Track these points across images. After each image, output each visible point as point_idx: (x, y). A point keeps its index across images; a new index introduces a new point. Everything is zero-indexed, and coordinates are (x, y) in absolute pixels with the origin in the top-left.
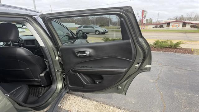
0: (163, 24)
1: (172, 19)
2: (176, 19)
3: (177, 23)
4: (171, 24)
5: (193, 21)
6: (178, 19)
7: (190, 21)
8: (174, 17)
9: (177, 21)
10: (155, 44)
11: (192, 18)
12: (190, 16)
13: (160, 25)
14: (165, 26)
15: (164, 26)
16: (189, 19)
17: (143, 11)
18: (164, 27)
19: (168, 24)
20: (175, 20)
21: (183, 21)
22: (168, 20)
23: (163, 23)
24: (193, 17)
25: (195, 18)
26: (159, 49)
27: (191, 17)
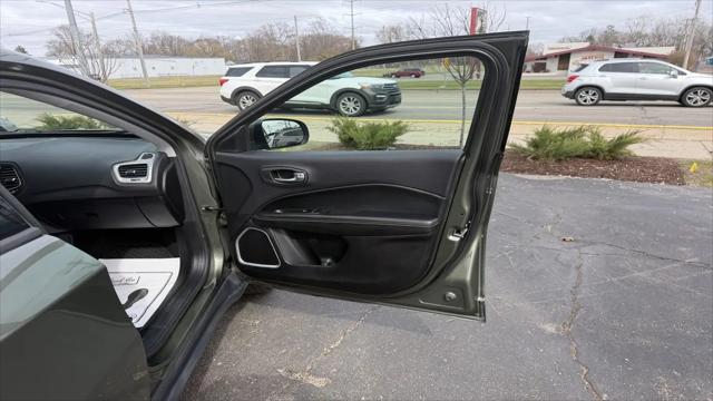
0: (545, 58)
1: (576, 41)
2: (590, 38)
3: (594, 53)
4: (572, 60)
5: (648, 46)
6: (596, 38)
7: (637, 46)
8: (583, 34)
9: (595, 47)
10: (535, 144)
11: (646, 35)
12: (639, 29)
13: (533, 63)
14: (552, 65)
15: (548, 67)
16: (637, 38)
17: (474, 10)
18: (548, 71)
19: (564, 58)
20: (587, 44)
21: (615, 47)
22: (564, 45)
23: (544, 54)
24: (648, 30)
25: (654, 36)
26: (552, 163)
27: (644, 33)
